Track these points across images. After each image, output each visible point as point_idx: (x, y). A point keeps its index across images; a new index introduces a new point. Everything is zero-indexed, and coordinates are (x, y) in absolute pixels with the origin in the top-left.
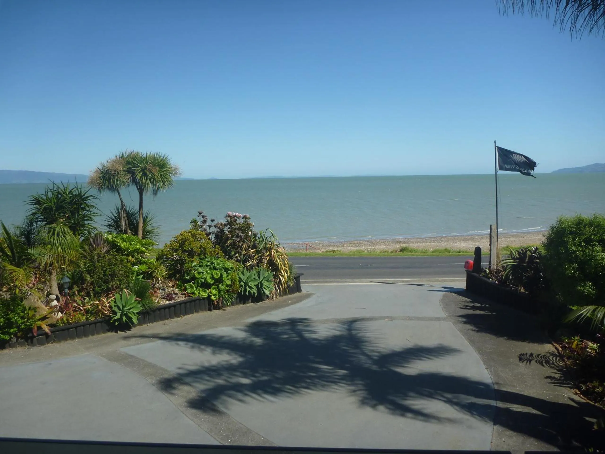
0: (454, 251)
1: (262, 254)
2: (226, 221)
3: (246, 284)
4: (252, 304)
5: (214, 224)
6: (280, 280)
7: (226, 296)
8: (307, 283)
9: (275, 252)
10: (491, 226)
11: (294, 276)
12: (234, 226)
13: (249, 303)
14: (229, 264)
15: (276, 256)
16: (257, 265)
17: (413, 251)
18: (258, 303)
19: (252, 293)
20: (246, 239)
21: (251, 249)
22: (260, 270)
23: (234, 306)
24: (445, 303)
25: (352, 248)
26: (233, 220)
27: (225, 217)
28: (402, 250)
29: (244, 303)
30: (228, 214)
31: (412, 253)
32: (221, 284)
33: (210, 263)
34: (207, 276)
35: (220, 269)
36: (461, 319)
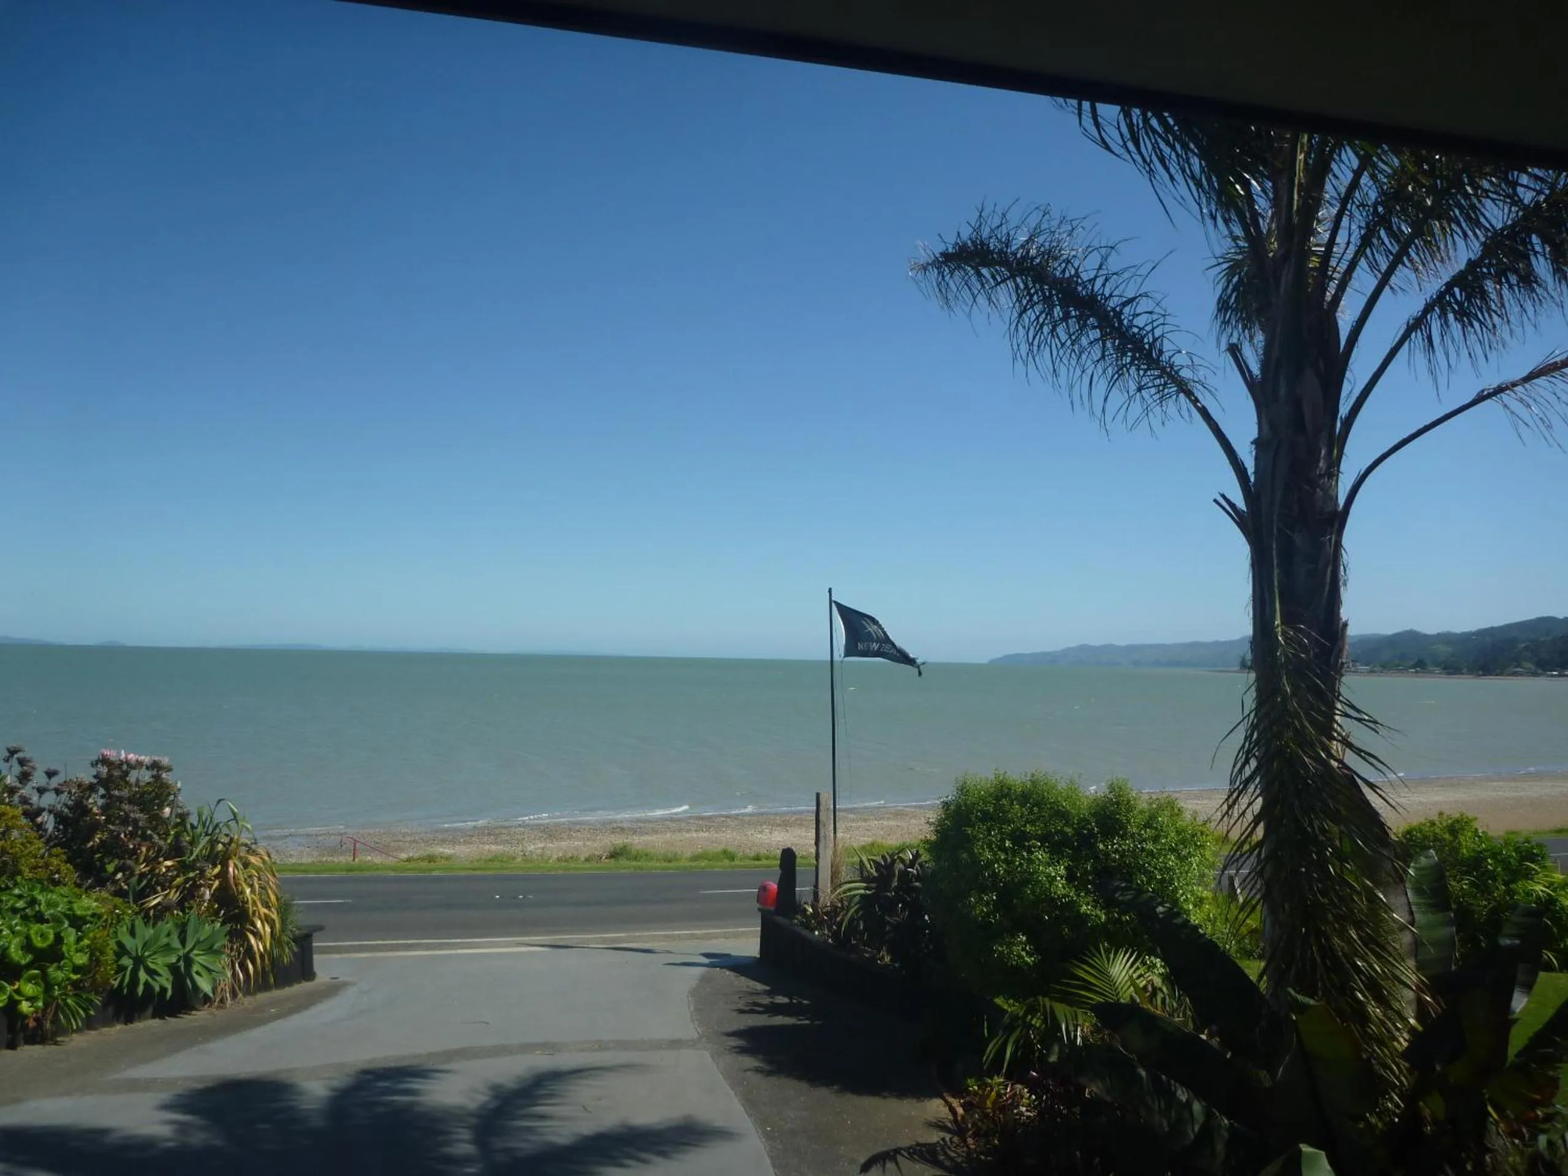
0: (746, 857)
1: (198, 872)
2: (95, 777)
3: (139, 961)
4: (156, 1022)
5: (55, 782)
6: (250, 947)
7: (69, 1001)
8: (339, 953)
9: (240, 866)
10: (818, 795)
11: (294, 936)
12: (116, 793)
13: (146, 1018)
14: (88, 904)
15: (242, 878)
16: (181, 905)
17: (641, 857)
18: (176, 1017)
19: (157, 989)
20: (154, 829)
21: (165, 860)
22: (188, 920)
23: (94, 1029)
24: (701, 998)
25: (494, 847)
26: (116, 773)
27: (94, 764)
28: (614, 855)
29: (129, 1020)
30: (103, 755)
31: (639, 863)
32: (55, 965)
33: (26, 903)
34: (10, 943)
35: (57, 920)
36: (735, 1042)
